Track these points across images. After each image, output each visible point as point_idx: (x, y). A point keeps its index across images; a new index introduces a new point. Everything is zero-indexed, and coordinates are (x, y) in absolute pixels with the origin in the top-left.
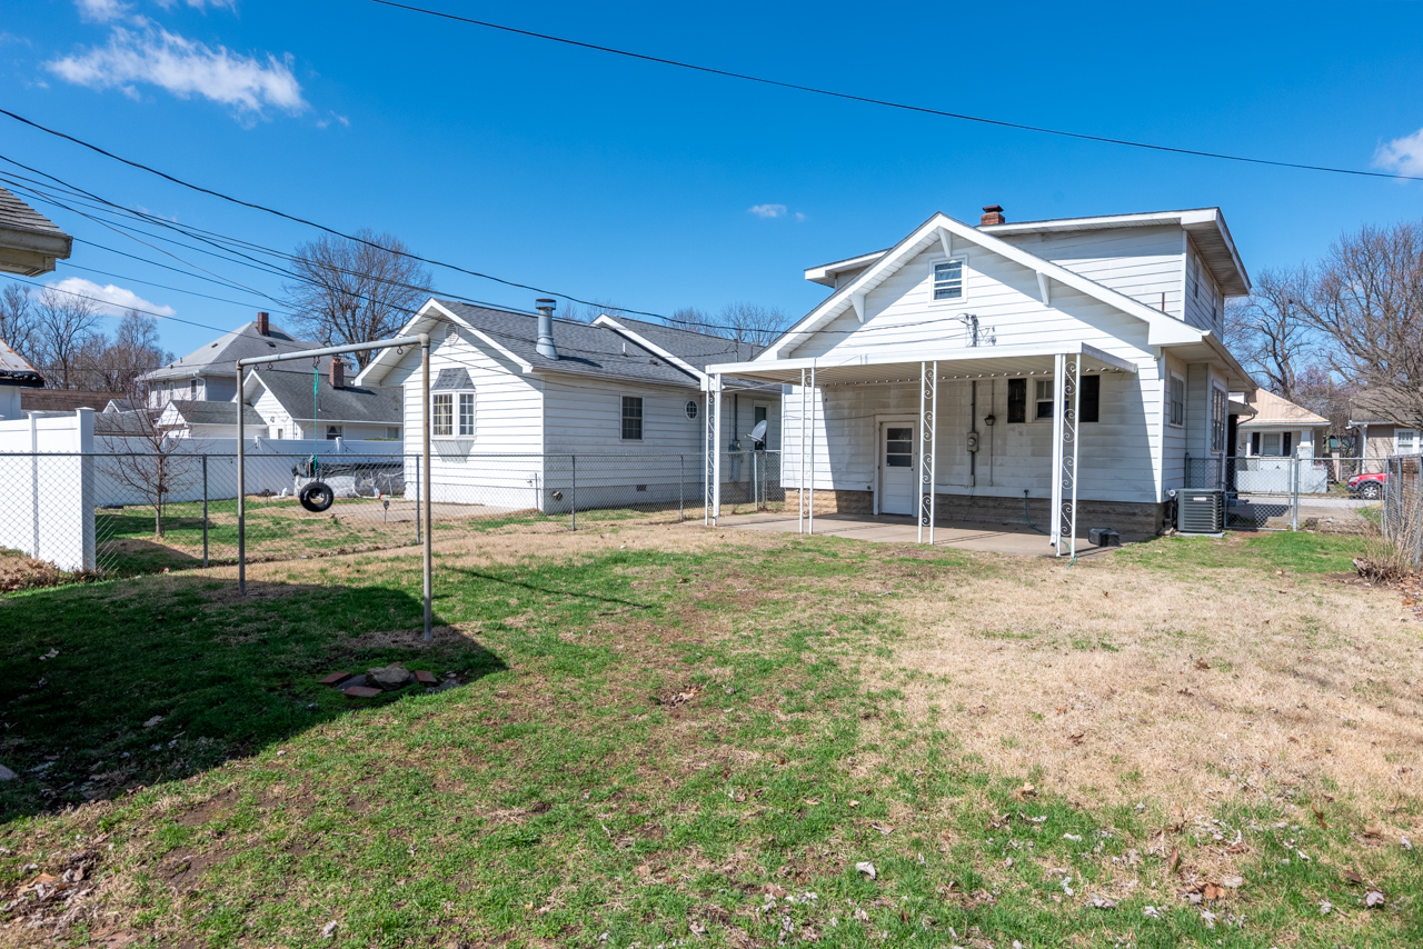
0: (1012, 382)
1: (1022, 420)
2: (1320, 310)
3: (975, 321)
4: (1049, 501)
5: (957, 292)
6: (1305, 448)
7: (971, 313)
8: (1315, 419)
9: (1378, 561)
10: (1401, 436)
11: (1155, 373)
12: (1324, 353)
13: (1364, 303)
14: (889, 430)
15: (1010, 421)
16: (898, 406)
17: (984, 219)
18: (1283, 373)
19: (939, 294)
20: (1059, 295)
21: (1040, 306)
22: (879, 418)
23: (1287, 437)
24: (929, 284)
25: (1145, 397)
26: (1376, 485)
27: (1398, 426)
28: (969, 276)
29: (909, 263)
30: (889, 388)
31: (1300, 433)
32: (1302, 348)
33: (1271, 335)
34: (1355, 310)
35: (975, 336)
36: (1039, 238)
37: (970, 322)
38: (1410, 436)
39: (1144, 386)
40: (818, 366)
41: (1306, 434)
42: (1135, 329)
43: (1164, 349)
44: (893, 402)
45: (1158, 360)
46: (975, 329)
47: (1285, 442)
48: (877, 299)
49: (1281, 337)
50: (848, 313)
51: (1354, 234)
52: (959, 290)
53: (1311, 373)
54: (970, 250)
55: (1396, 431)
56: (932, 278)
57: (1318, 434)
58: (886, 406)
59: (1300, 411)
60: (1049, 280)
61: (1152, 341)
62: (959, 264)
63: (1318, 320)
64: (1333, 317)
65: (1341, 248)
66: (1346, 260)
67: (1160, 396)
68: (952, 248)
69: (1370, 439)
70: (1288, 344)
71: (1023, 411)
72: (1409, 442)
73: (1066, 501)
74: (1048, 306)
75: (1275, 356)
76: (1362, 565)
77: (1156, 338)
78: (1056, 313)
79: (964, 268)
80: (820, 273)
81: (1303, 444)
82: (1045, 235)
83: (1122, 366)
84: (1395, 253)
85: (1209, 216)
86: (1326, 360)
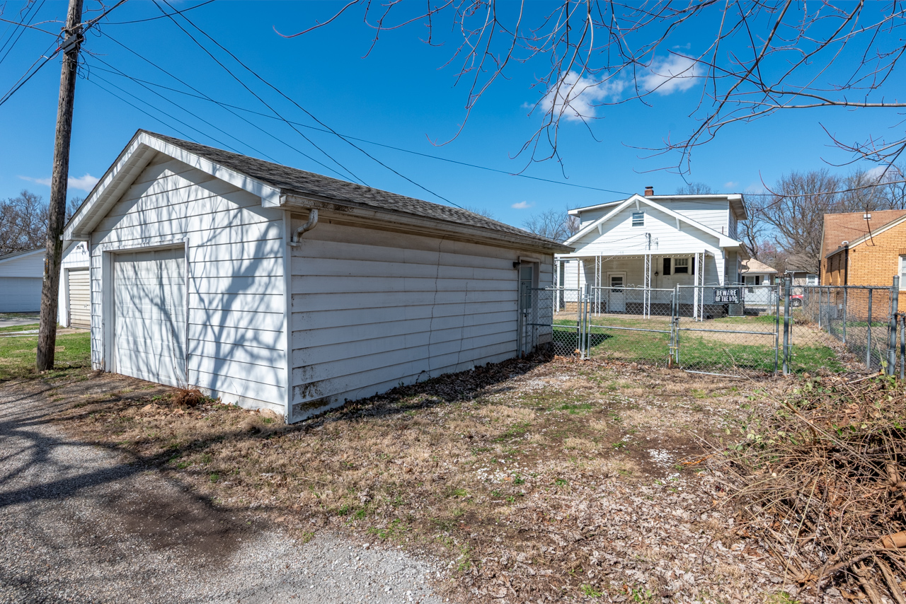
0: (665, 259)
1: (669, 274)
2: (771, 214)
3: (649, 234)
4: (693, 305)
5: (642, 224)
6: (766, 282)
7: (648, 232)
8: (772, 270)
9: (802, 318)
10: (810, 277)
11: (721, 257)
12: (773, 236)
13: (792, 211)
14: (613, 278)
15: (664, 274)
16: (617, 268)
17: (646, 192)
18: (753, 245)
19: (634, 224)
20: (683, 226)
21: (676, 230)
22: (608, 273)
23: (757, 278)
24: (630, 220)
25: (717, 265)
26: (799, 300)
27: (808, 273)
28: (647, 218)
29: (621, 212)
30: (613, 261)
31: (763, 276)
32: (762, 232)
33: (746, 226)
34: (788, 214)
35: (650, 241)
36: (670, 201)
37: (648, 235)
38: (814, 277)
39: (717, 261)
40: (603, 255)
41: (766, 277)
42: (714, 241)
43: (724, 248)
44: (614, 267)
45: (722, 252)
46: (650, 239)
47: (757, 279)
48: (607, 226)
49: (751, 226)
50: (596, 231)
51: (787, 176)
52: (643, 223)
53: (766, 244)
54: (647, 208)
55: (807, 275)
56: (631, 218)
57: (772, 277)
58: (612, 268)
59: (765, 266)
60: (680, 220)
61: (720, 246)
62: (643, 213)
63: (770, 219)
64: (777, 218)
65: (781, 182)
66: (784, 189)
67: (723, 265)
68: (640, 207)
69: (796, 279)
70: (755, 230)
71: (670, 270)
72: (813, 280)
73: (699, 306)
74: (680, 230)
75: (748, 236)
76: (796, 320)
77: (722, 244)
78: (682, 233)
79: (645, 214)
80: (575, 212)
81: (765, 282)
82: (672, 200)
83: (710, 254)
84: (808, 186)
85: (738, 197)
86: (774, 239)
